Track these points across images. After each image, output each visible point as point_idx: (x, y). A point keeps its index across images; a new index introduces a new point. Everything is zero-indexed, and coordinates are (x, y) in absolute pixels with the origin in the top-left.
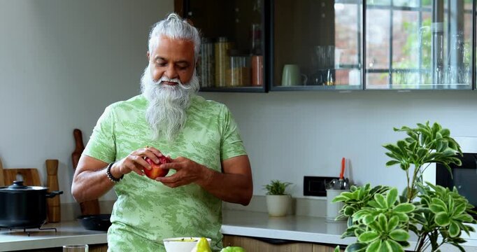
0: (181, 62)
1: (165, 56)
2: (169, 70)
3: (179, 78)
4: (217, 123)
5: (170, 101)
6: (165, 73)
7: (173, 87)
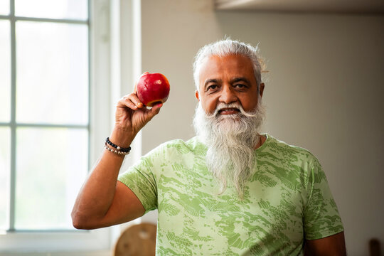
0: (238, 80)
1: (216, 76)
2: (224, 95)
3: (239, 102)
4: (298, 180)
5: (233, 136)
6: (220, 99)
7: (234, 116)
